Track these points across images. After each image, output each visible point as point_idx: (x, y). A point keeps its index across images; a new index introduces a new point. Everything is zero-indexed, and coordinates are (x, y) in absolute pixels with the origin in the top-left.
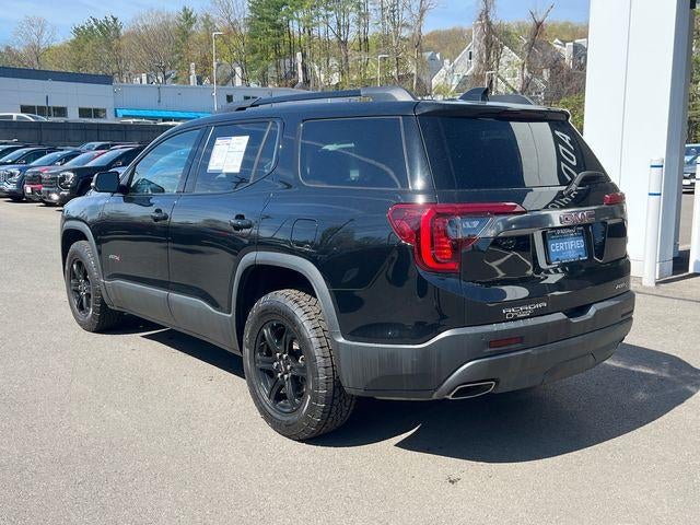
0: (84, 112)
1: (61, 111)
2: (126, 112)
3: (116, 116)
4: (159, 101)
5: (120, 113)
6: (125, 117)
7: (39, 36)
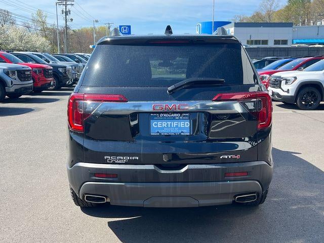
0: (276, 42)
1: (265, 42)
2: (298, 41)
3: (293, 43)
4: (318, 34)
5: (295, 41)
6: (297, 43)
7: (271, 5)
